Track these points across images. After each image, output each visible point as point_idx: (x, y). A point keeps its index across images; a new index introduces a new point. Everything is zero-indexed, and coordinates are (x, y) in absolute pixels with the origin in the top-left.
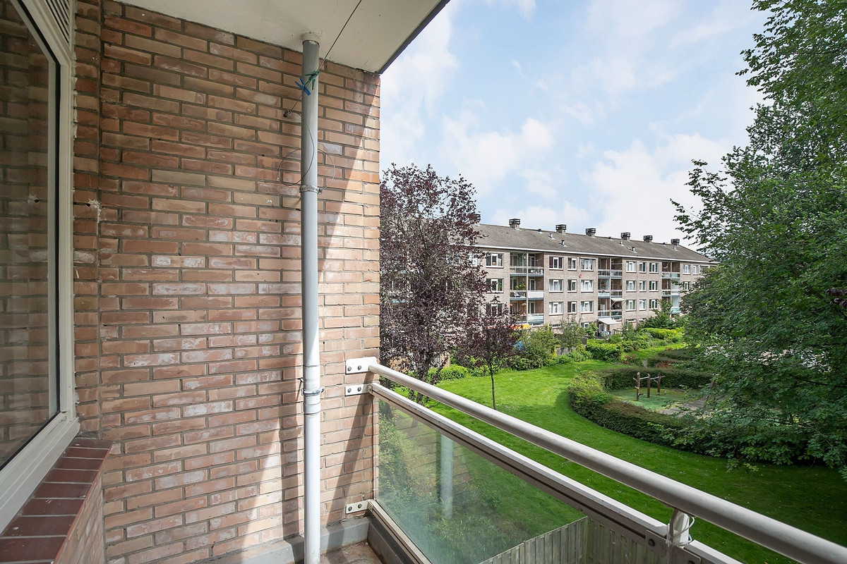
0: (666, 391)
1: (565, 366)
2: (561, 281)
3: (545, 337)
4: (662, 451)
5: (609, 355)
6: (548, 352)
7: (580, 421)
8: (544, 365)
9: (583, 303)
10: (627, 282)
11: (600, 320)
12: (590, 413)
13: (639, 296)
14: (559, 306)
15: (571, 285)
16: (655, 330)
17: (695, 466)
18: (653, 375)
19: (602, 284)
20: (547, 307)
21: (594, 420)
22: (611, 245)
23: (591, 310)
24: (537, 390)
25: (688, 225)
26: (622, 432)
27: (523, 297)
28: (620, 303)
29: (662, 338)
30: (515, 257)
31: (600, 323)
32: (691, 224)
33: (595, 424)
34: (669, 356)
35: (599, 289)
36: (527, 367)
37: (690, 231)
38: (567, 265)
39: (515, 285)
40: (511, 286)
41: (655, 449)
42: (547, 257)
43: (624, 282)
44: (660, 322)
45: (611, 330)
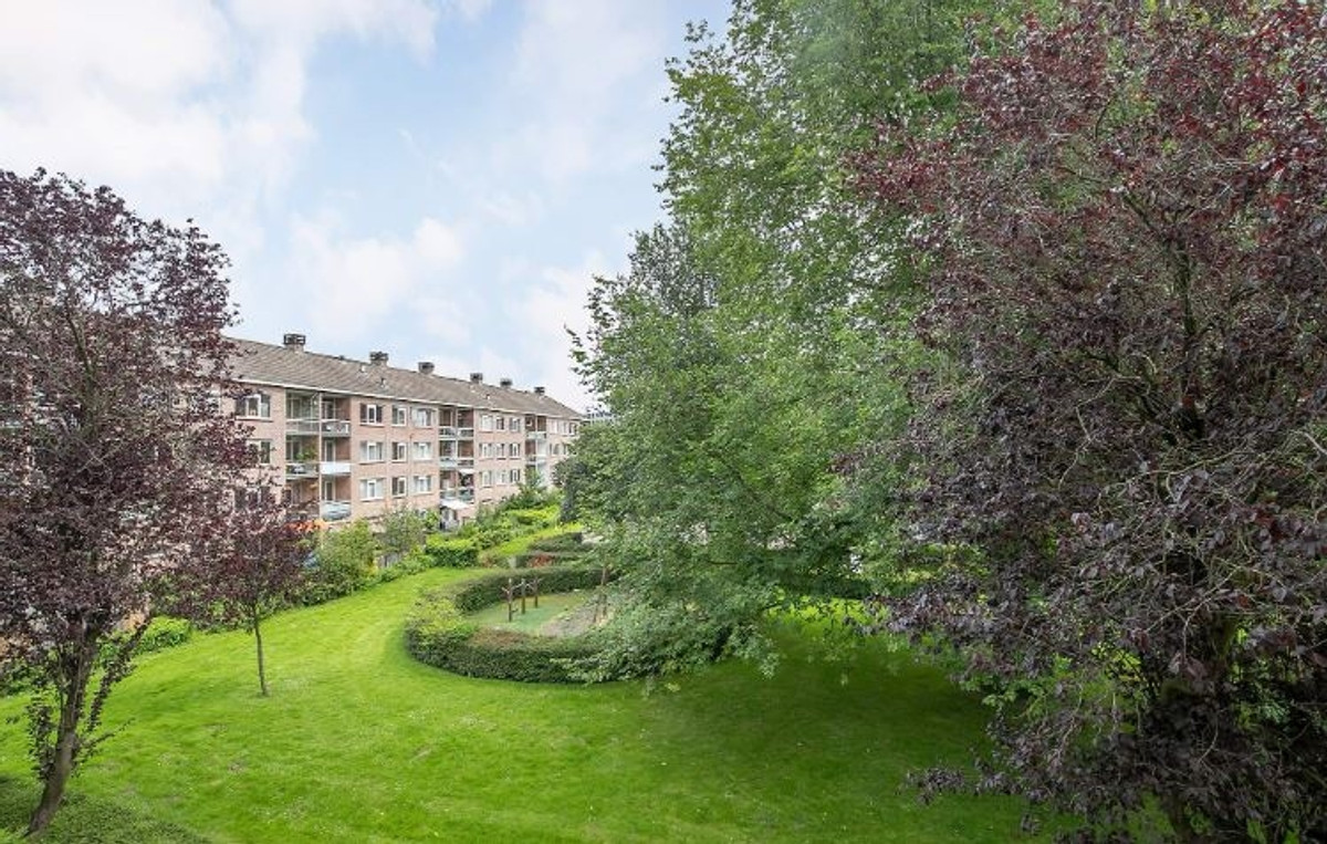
0: (545, 598)
1: (391, 585)
2: (380, 444)
3: (359, 541)
4: (554, 692)
5: (461, 558)
6: (362, 566)
7: (430, 676)
8: (356, 589)
9: (416, 478)
10: (481, 445)
11: (445, 504)
12: (445, 658)
13: (498, 466)
14: (377, 485)
15: (397, 450)
16: (519, 513)
17: (598, 701)
18: (529, 578)
19: (445, 448)
20: (356, 487)
21: (453, 669)
22: (457, 389)
23: (429, 489)
24: (347, 636)
25: (586, 365)
26: (497, 677)
27: (311, 474)
28: (471, 476)
29: (529, 523)
30: (297, 402)
31: (444, 508)
32: (589, 364)
33: (455, 676)
34: (542, 548)
35: (441, 455)
36: (324, 598)
37: (587, 373)
38: (391, 419)
39: (296, 451)
40: (288, 452)
41: (546, 692)
42: (355, 405)
43: (476, 445)
44: (527, 501)
45: (459, 518)
